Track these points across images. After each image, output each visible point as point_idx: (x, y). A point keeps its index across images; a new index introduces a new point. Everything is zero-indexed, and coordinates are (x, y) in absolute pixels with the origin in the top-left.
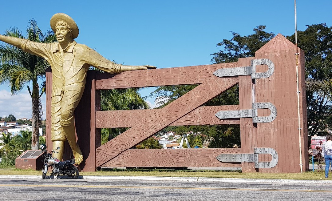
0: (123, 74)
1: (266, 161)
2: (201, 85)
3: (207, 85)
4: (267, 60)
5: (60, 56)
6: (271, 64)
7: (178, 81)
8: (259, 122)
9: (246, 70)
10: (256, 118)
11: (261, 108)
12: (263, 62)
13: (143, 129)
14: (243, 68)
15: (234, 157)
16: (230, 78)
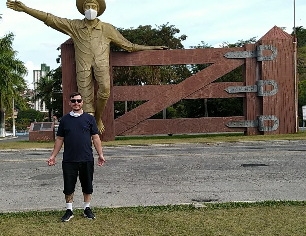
0: (140, 54)
1: (270, 125)
2: (213, 65)
3: (218, 65)
4: (272, 46)
5: (88, 33)
6: (275, 50)
7: (193, 61)
8: (265, 95)
9: (252, 54)
10: (263, 92)
11: (266, 84)
12: (269, 48)
13: (160, 102)
14: (250, 52)
15: (241, 124)
16: (238, 60)
